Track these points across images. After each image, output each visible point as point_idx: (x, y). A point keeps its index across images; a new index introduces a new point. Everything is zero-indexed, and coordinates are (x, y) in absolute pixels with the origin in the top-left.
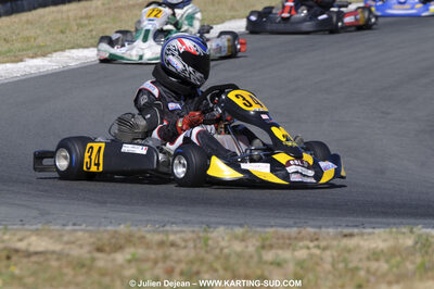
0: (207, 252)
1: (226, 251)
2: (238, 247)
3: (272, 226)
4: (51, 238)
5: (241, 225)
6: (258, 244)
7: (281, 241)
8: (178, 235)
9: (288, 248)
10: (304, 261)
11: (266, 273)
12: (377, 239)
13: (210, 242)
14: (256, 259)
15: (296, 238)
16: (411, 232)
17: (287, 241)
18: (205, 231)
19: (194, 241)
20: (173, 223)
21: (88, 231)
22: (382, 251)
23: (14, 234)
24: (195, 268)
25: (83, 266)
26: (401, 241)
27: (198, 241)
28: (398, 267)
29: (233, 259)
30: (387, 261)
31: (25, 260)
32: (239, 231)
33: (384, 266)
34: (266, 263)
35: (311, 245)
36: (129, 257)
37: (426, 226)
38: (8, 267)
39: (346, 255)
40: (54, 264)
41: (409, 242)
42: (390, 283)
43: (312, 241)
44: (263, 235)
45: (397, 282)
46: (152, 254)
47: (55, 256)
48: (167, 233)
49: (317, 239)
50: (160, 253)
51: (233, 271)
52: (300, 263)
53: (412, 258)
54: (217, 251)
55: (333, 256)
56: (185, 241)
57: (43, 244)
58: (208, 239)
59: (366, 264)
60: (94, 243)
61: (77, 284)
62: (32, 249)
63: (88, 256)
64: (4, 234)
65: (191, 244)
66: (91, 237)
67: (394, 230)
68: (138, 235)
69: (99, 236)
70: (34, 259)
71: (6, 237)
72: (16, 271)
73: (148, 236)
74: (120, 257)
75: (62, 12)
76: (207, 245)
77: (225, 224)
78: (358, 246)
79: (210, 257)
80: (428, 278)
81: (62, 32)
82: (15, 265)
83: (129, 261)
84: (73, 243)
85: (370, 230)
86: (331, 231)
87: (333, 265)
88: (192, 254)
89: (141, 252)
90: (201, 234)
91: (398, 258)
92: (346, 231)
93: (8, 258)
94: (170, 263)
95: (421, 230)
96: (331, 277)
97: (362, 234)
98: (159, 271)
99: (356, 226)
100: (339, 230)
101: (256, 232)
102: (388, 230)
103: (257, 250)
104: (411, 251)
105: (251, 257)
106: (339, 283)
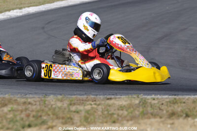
0: (45, 107)
1: (54, 106)
3: (75, 95)
5: (61, 95)
6: (68, 103)
7: (79, 102)
8: (32, 99)
9: (82, 105)
10: (89, 110)
11: (72, 116)
13: (47, 102)
14: (67, 110)
15: (86, 100)
16: (138, 97)
17: (82, 102)
18: (44, 97)
19: (39, 101)
22: (125, 106)
24: (39, 114)
26: (133, 101)
27: (41, 102)
28: (131, 113)
29: (57, 110)
30: (127, 111)
32: (60, 97)
33: (125, 113)
34: (72, 111)
35: (93, 103)
36: (10, 109)
37: (145, 94)
39: (108, 108)
41: (137, 102)
42: (128, 121)
43: (93, 101)
44: (71, 99)
45: (131, 120)
46: (20, 108)
48: (27, 98)
49: (95, 101)
50: (24, 107)
51: (57, 116)
52: (87, 112)
53: (138, 109)
54: (50, 106)
55: (102, 108)
56: (35, 102)
58: (46, 101)
59: (117, 112)
65: (38, 103)
67: (130, 96)
68: (14, 99)
73: (18, 99)
76: (45, 104)
78: (114, 104)
79: (47, 109)
80: (145, 118)
83: (10, 111)
86: (102, 97)
87: (102, 112)
88: (39, 107)
89: (15, 107)
90: (43, 99)
91: (132, 109)
95: (142, 96)
96: (101, 118)
97: (116, 98)
98: (23, 115)
99: (113, 95)
100: (105, 96)
102: (127, 96)
104: (138, 106)
105: (65, 109)
106: (105, 120)
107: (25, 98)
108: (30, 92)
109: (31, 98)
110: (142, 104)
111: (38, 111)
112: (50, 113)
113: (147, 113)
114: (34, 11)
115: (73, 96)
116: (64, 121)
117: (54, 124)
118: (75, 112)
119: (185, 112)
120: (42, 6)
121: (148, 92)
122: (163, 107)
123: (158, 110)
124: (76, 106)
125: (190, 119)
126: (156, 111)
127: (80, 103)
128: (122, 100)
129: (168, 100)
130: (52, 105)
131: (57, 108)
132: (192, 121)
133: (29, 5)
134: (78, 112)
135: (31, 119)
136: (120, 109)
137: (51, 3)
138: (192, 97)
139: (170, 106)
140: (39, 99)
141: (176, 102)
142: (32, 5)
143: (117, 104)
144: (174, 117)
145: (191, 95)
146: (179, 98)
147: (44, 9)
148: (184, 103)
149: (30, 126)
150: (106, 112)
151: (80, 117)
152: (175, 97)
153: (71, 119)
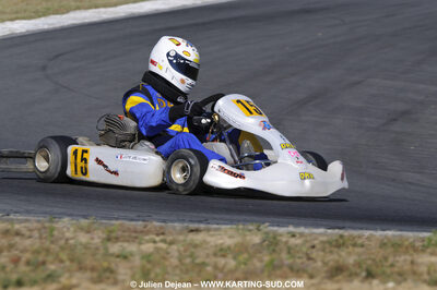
107: (8, 220)
108: (15, 209)
109: (20, 222)
110: (268, 246)
111: (37, 252)
112: (64, 256)
113: (280, 267)
114: (24, 30)
115: (114, 222)
116: (95, 275)
117: (74, 281)
118: (118, 256)
119: (364, 266)
120: (43, 19)
121: (277, 219)
122: (314, 254)
123: (305, 259)
124: (120, 244)
125: (375, 282)
126: (299, 261)
127: (130, 236)
128: (223, 235)
129: (324, 239)
130: (67, 240)
131: (79, 247)
132: (382, 287)
133: (14, 16)
134: (125, 257)
135: (23, 268)
136: (219, 254)
137: (63, 13)
138: (379, 234)
139: (331, 252)
140: (39, 225)
141: (343, 244)
142: (19, 15)
143: (212, 244)
144: (340, 277)
145: (376, 229)
146: (351, 236)
147: (46, 27)
148: (362, 246)
149: (19, 283)
150: (188, 260)
151: (131, 268)
152: (341, 232)
153: (112, 272)
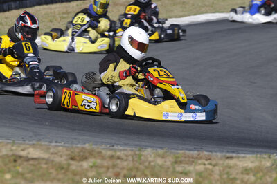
2: (160, 161)
4: (42, 150)
12: (247, 161)
20: (118, 145)
21: (66, 147)
23: (19, 147)
25: (62, 168)
31: (25, 163)
38: (15, 166)
40: (44, 166)
47: (44, 161)
57: (37, 153)
60: (69, 155)
61: (59, 180)
62: (30, 156)
63: (65, 162)
64: (13, 146)
66: (67, 150)
69: (72, 150)
70: (31, 162)
71: (14, 148)
72: (20, 170)
74: (85, 164)
75: (51, 9)
77: (151, 147)
81: (51, 21)
82: (20, 165)
84: (56, 153)
85: (243, 155)
92: (228, 155)
93: (15, 161)
94: (117, 170)
101: (171, 153)
103: (172, 164)
